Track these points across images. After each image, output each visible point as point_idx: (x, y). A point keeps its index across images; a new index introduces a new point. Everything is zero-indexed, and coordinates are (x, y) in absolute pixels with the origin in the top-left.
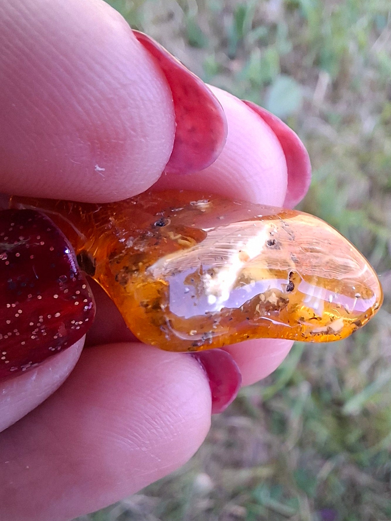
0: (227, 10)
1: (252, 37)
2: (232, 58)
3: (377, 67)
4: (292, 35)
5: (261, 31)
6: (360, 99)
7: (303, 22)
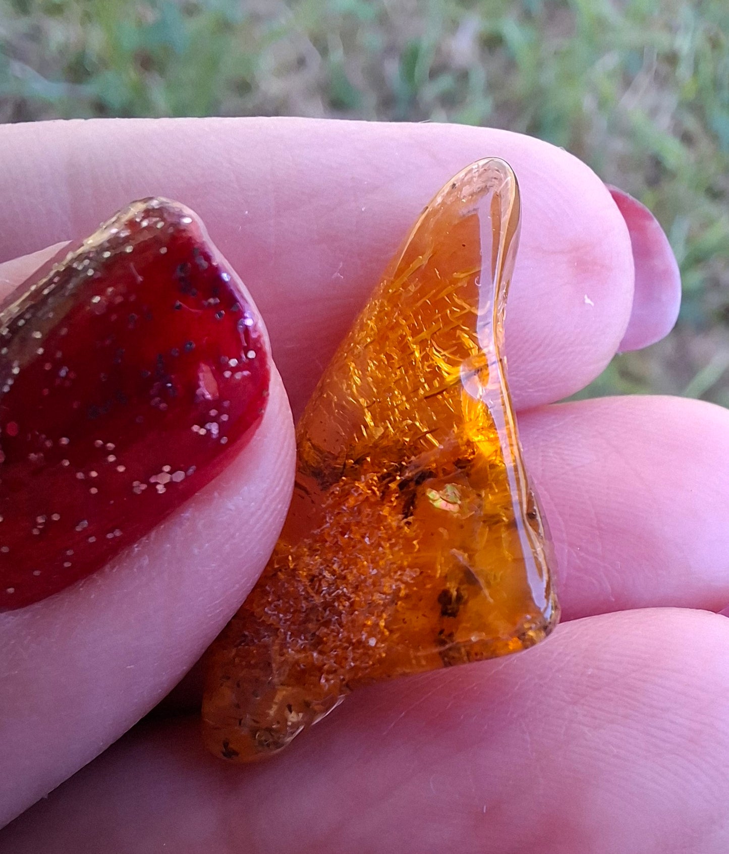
0: (390, 50)
1: (430, 92)
4: (492, 86)
5: (445, 82)
7: (511, 65)
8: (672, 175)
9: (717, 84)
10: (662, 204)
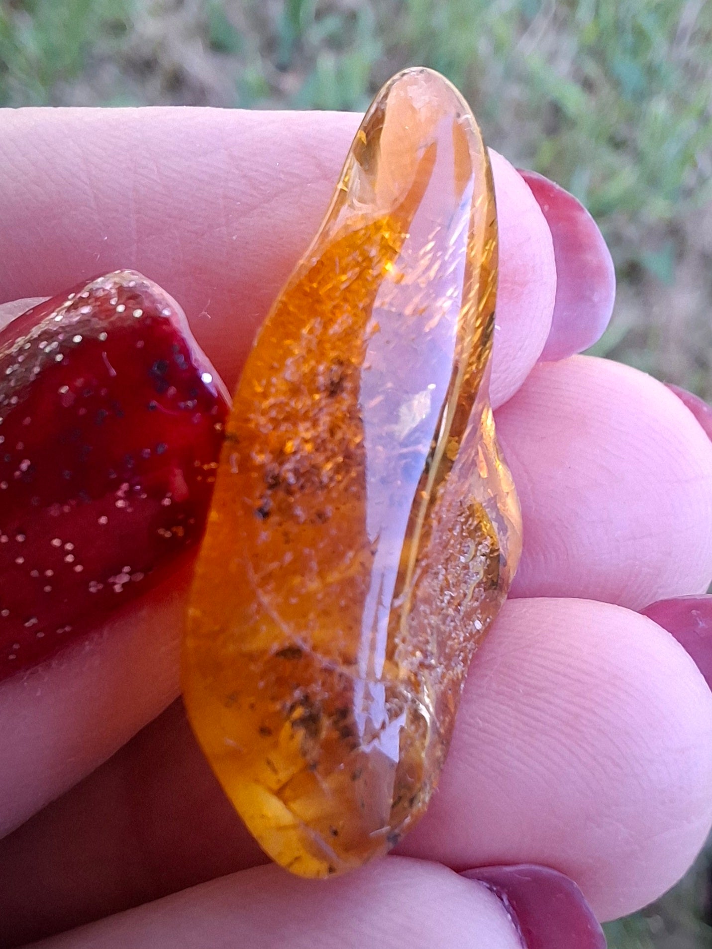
1: (316, 34)
2: (283, 68)
3: (525, 79)
4: (381, 29)
5: (331, 24)
7: (401, 7)
8: (572, 124)
9: (618, 27)
10: (559, 156)
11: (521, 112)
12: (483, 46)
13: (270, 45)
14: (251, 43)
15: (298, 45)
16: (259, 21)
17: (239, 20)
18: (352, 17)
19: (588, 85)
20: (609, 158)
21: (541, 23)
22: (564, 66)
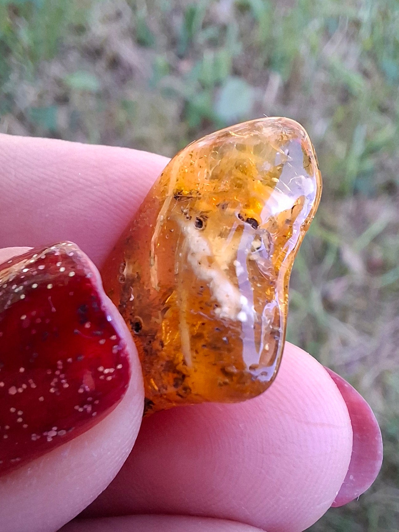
0: (177, 10)
1: (202, 37)
2: (181, 57)
3: (329, 69)
4: (242, 36)
5: (211, 32)
6: (312, 102)
7: (254, 23)
8: (356, 98)
9: (385, 41)
10: (349, 115)
11: (326, 88)
12: (303, 49)
13: (173, 43)
14: (162, 40)
15: (190, 42)
16: (167, 28)
17: (155, 27)
18: (224, 28)
19: (366, 74)
20: (378, 118)
21: (339, 37)
22: (352, 62)
